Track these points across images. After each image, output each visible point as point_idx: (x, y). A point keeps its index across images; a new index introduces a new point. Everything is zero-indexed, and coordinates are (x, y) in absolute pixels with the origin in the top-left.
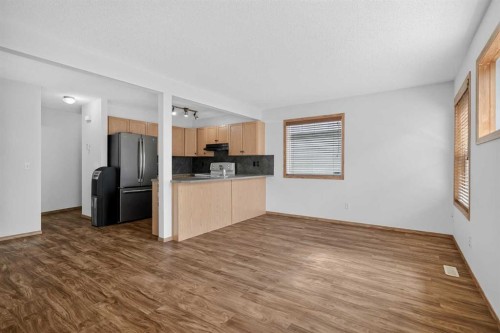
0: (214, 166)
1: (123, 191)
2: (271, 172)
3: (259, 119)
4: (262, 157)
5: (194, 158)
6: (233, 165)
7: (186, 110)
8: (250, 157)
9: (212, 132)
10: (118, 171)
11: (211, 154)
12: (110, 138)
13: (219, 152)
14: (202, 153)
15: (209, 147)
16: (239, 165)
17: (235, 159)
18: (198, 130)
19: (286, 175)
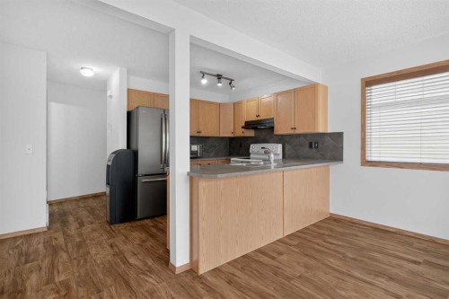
0: (254, 148)
1: (141, 180)
2: (337, 157)
3: (320, 82)
4: (324, 134)
5: (231, 140)
6: (280, 146)
7: (219, 77)
8: (305, 135)
9: (253, 105)
10: (136, 154)
11: (251, 133)
12: (129, 114)
13: (261, 129)
14: (240, 132)
15: (248, 125)
16: (287, 147)
17: (282, 139)
18: (236, 106)
19: (366, 163)
